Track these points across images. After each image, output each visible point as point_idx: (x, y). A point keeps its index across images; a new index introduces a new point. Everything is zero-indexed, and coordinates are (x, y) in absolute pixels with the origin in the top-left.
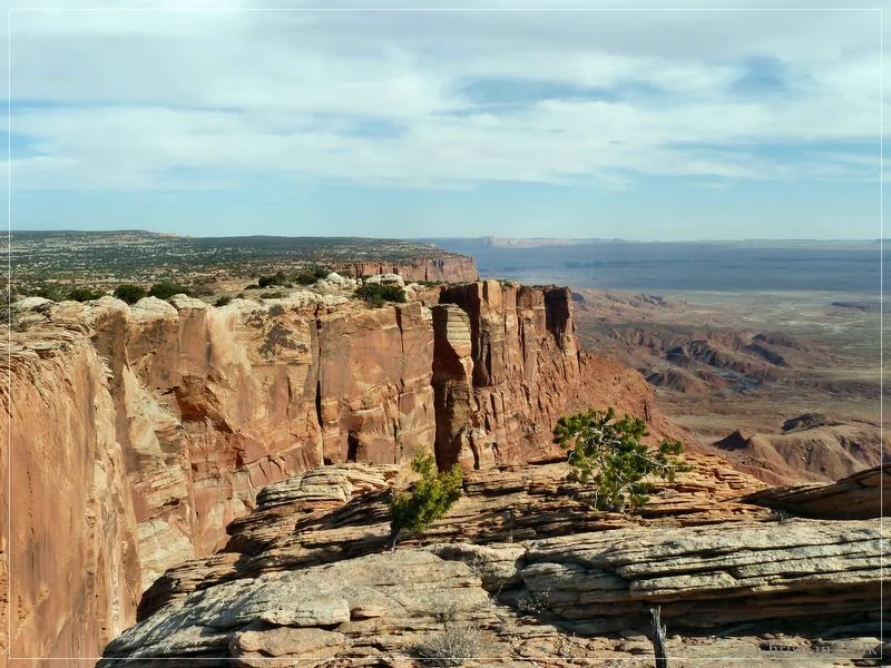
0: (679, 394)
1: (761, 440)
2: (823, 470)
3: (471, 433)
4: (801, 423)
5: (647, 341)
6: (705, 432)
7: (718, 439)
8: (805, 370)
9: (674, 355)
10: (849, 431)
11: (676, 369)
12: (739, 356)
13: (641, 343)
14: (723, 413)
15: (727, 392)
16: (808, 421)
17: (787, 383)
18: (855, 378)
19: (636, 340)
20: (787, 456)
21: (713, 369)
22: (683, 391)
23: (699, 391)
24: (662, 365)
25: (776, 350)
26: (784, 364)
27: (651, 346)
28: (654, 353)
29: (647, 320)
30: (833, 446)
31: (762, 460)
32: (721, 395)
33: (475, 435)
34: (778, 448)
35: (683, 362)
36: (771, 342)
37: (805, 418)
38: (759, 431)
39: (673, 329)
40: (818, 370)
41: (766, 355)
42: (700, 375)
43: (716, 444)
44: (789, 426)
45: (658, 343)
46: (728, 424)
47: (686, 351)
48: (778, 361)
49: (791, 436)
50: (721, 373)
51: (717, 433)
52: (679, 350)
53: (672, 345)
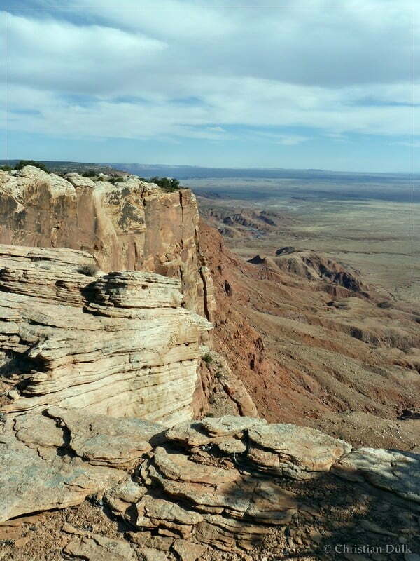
0: (230, 239)
1: (269, 259)
2: (295, 271)
3: (201, 269)
4: (284, 251)
5: (214, 214)
6: (243, 256)
7: (250, 259)
8: (283, 227)
9: (226, 221)
10: (305, 254)
11: (228, 227)
12: (255, 221)
13: (211, 215)
14: (250, 247)
15: (251, 237)
16: (287, 250)
17: (277, 233)
18: (303, 231)
19: (210, 213)
20: (280, 266)
21: (244, 227)
22: (232, 237)
23: (239, 237)
24: (222, 226)
25: (271, 218)
26: (275, 225)
27: (216, 216)
28: (218, 220)
29: (213, 204)
30: (300, 261)
31: (271, 268)
32: (249, 239)
33: (203, 270)
34: (276, 263)
35: (232, 224)
36: (268, 215)
37: (286, 249)
38: (267, 255)
39: (226, 209)
40: (288, 227)
41: (267, 221)
42: (239, 230)
43: (248, 261)
44: (279, 252)
45: (219, 215)
46: (254, 252)
47: (232, 219)
48: (272, 223)
49: (282, 257)
50: (248, 229)
51: (249, 256)
52: (229, 218)
53: (225, 216)
